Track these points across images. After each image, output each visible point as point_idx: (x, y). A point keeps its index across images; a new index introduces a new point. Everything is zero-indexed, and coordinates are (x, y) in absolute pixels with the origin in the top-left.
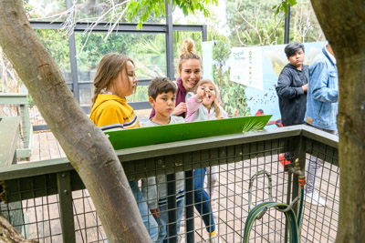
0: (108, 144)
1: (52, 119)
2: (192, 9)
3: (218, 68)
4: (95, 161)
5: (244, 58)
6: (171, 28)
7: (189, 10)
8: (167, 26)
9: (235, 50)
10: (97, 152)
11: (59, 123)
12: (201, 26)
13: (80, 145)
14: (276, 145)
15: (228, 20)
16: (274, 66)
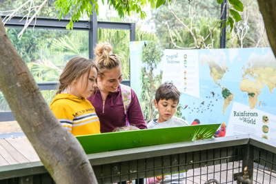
0: (80, 147)
1: (29, 123)
2: (128, 10)
3: (148, 71)
4: (70, 162)
5: (178, 62)
6: (95, 24)
7: (124, 11)
8: (91, 23)
9: (168, 52)
10: (72, 155)
11: (36, 128)
12: (129, 24)
13: (56, 147)
14: (225, 153)
15: (153, 14)
16: (211, 71)
